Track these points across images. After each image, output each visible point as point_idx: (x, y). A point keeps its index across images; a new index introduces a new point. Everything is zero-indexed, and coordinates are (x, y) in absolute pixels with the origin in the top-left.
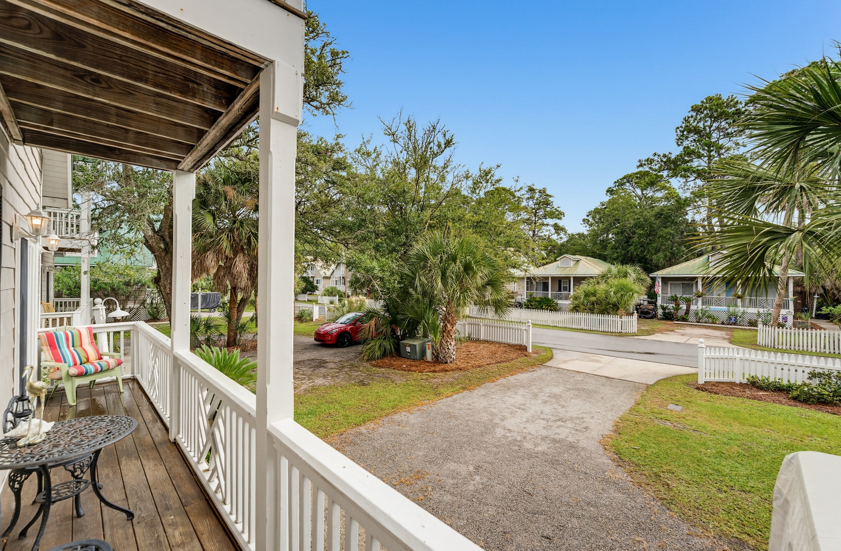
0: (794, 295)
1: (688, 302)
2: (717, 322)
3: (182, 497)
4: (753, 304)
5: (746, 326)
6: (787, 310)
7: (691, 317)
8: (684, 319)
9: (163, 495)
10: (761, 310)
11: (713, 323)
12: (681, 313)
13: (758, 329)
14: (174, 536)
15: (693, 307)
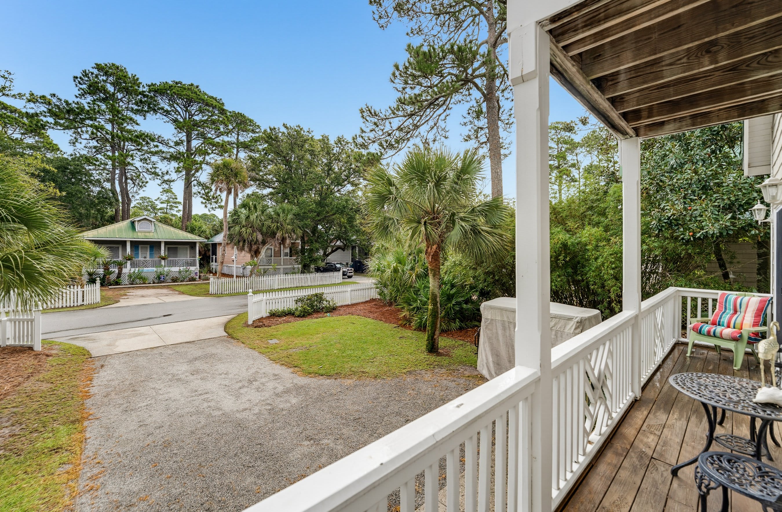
0: (199, 256)
1: (120, 266)
2: (147, 282)
3: (622, 456)
4: (174, 264)
5: (170, 282)
6: (195, 267)
7: (125, 280)
8: (117, 283)
9: (635, 471)
10: (182, 268)
11: (144, 283)
12: (113, 277)
13: (210, 281)
14: (653, 440)
15: (124, 271)
